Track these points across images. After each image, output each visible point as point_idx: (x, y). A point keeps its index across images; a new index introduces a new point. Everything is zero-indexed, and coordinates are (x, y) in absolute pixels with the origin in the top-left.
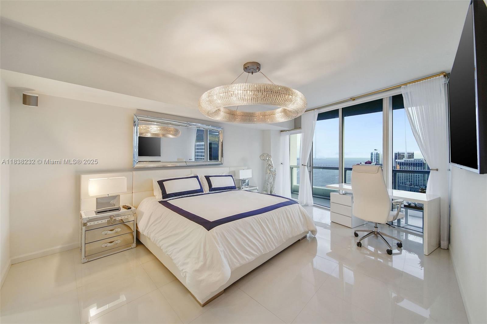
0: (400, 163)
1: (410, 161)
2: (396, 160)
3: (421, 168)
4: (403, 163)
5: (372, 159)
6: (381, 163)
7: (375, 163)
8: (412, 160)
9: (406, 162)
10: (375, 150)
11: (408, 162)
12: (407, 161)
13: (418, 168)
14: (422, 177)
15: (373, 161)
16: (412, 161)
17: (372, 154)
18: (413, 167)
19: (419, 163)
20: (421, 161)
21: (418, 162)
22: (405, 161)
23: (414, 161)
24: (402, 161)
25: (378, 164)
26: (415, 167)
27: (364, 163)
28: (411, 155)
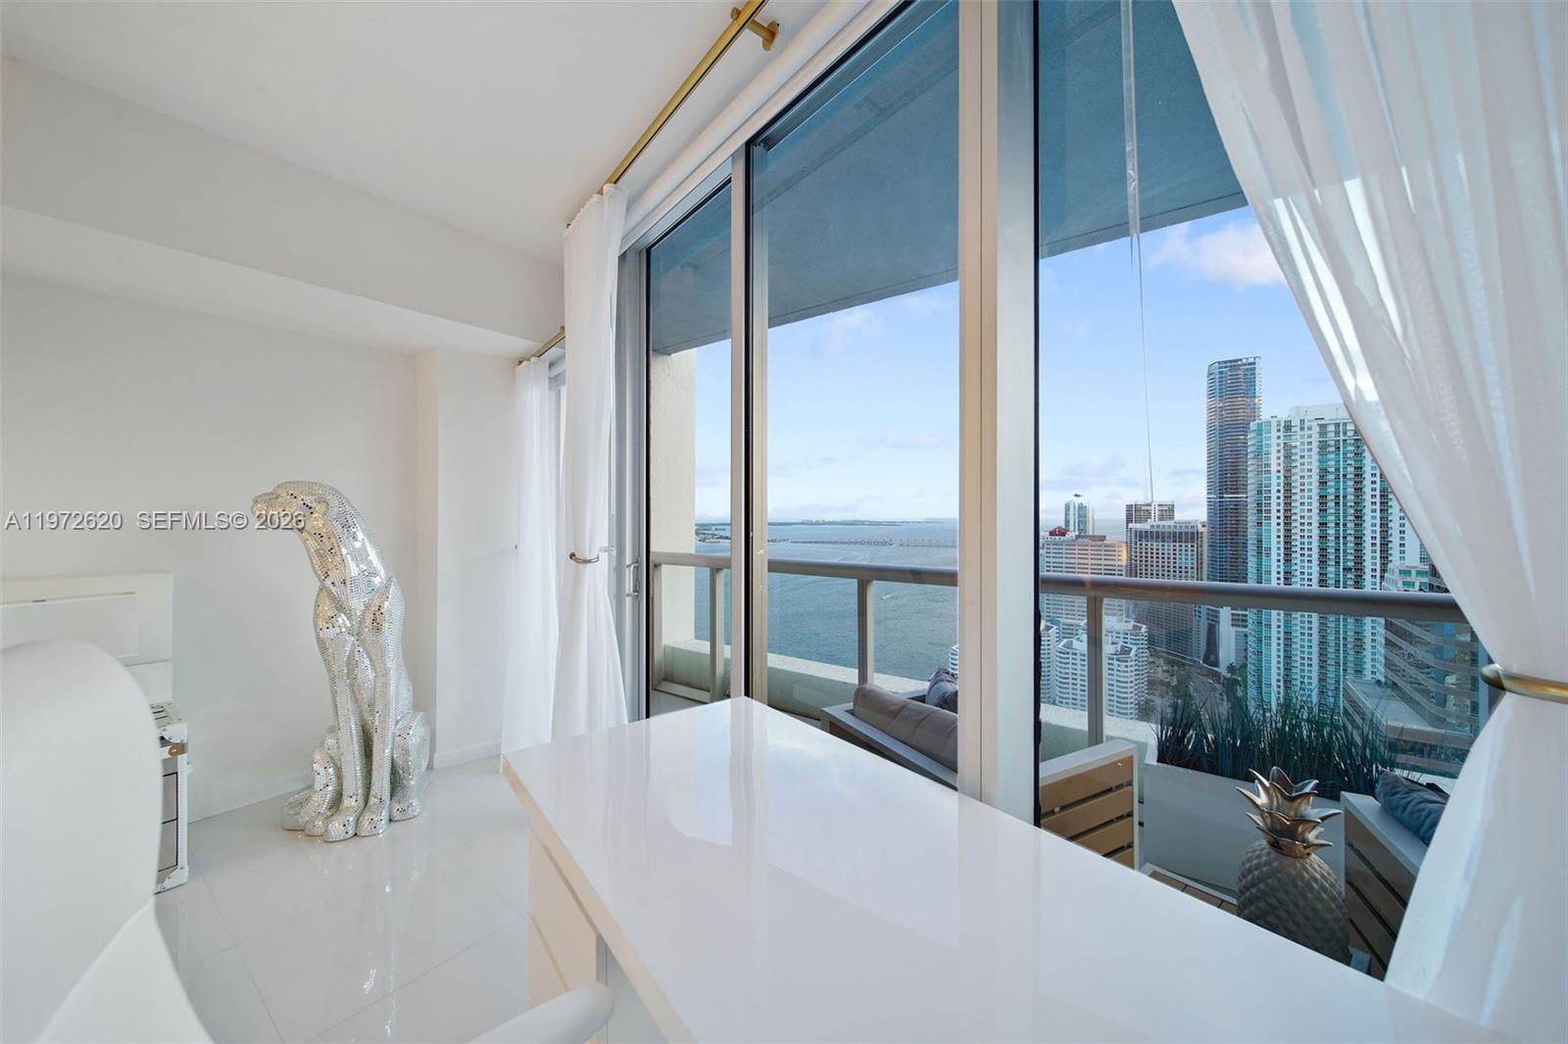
0: (1141, 532)
1: (1164, 526)
2: (1130, 526)
3: (1192, 546)
4: (1146, 532)
5: (1067, 522)
6: (1091, 534)
7: (1077, 533)
8: (1171, 523)
9: (1155, 530)
10: (1076, 495)
11: (1160, 530)
12: (1158, 526)
13: (1184, 545)
14: (1195, 570)
15: (1071, 528)
16: (1170, 526)
17: (1067, 508)
18: (1172, 544)
19: (1187, 533)
20: (1192, 527)
21: (1183, 530)
22: (1152, 526)
23: (1175, 527)
24: (1145, 526)
25: (1083, 537)
26: (1178, 544)
27: (1048, 534)
28: (1168, 511)
